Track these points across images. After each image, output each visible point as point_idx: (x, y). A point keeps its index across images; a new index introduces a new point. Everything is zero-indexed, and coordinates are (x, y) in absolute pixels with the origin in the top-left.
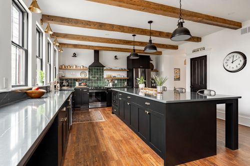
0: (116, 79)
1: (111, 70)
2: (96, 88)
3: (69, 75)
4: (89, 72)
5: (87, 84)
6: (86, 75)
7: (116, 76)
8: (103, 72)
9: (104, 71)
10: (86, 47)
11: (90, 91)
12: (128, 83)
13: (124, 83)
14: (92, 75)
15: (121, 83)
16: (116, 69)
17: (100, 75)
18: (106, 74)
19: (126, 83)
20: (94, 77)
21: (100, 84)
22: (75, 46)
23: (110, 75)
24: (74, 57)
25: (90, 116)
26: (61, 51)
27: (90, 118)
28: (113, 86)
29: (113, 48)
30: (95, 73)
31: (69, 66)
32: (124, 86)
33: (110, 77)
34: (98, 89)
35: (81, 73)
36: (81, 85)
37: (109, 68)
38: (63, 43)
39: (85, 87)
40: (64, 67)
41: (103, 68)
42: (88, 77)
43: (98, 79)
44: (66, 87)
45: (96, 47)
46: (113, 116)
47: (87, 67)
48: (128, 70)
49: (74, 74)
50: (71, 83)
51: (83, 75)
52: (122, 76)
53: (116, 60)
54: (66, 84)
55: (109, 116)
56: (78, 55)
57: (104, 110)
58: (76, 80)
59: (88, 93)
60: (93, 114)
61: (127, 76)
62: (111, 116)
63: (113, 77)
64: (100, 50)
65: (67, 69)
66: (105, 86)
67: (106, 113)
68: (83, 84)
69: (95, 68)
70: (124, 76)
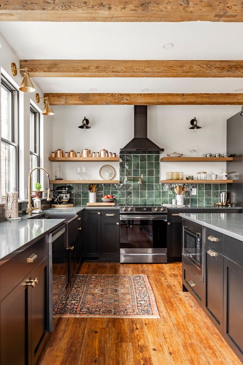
0: (194, 185)
1: (180, 159)
2: (139, 210)
3: (73, 175)
4: (122, 165)
5: (117, 197)
6: (113, 175)
7: (195, 176)
9: (162, 164)
10: (110, 99)
11: (122, 217)
12: (229, 196)
13: (217, 195)
14: (129, 174)
15: (208, 194)
16: (194, 155)
17: (151, 173)
18: (167, 171)
19: (223, 197)
20: (135, 180)
21: (151, 198)
22: (86, 98)
23: (178, 174)
24: (85, 129)
25: (117, 293)
26: (48, 111)
27: (116, 301)
28: (184, 206)
29: (185, 97)
30: (138, 168)
31: (71, 153)
32: (219, 206)
33: (179, 179)
34: (145, 211)
35: (101, 169)
36: (102, 201)
37: (175, 153)
38: (56, 94)
39: (111, 206)
40: (60, 156)
41: (159, 153)
42: (119, 179)
43: (145, 185)
44: (65, 205)
45: (139, 96)
46: (184, 299)
47: (115, 154)
48: (231, 159)
49: (84, 172)
50: (78, 195)
51: (108, 174)
52: (211, 175)
53: (196, 130)
54: (65, 197)
55: (172, 300)
56: (94, 123)
57: (161, 272)
58: (90, 189)
59: (118, 223)
60: (127, 286)
61: (226, 176)
62: (180, 299)
63: (185, 179)
64: (148, 103)
65: (67, 159)
66: (164, 205)
67: (165, 284)
68: (105, 197)
69: (138, 156)
70: (217, 176)
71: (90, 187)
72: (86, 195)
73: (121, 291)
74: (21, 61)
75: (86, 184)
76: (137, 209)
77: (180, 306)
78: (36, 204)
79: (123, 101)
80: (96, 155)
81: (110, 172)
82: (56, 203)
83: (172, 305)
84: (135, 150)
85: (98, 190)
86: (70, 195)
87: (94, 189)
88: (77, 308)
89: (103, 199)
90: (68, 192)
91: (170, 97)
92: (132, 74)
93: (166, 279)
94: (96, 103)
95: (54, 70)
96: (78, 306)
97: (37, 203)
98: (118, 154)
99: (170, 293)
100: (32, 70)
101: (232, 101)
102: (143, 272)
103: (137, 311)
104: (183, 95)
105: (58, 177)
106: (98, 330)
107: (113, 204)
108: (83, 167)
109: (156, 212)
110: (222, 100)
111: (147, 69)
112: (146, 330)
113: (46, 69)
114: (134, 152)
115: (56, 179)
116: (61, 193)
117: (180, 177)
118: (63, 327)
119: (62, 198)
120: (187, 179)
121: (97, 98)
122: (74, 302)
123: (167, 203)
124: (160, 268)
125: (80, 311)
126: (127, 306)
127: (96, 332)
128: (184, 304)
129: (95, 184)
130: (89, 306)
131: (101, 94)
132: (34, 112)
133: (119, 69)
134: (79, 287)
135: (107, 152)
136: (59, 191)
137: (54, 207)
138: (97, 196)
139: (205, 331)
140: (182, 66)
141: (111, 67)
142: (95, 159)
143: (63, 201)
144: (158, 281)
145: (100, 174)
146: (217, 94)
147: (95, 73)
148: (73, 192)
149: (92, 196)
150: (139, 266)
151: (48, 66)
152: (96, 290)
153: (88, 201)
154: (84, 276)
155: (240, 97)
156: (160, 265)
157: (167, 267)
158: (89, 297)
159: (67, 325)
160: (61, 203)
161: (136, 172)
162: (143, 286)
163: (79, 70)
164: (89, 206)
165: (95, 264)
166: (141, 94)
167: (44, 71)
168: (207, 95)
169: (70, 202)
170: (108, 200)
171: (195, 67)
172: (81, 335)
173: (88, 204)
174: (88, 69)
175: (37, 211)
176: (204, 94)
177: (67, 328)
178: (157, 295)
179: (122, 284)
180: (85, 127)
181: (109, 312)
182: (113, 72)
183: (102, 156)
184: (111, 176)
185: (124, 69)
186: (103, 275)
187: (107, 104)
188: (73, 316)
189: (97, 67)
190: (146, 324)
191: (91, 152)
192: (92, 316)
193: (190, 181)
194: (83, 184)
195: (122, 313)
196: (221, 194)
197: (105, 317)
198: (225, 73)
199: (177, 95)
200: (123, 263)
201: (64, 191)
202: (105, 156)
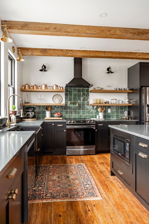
0: (109, 107)
1: (101, 91)
2: (78, 122)
3: (36, 100)
4: (66, 95)
5: (64, 114)
6: (61, 100)
7: (110, 101)
8: (88, 95)
9: (90, 94)
10: (60, 53)
11: (68, 127)
12: (129, 114)
13: (122, 113)
14: (70, 100)
15: (117, 112)
16: (109, 89)
17: (84, 100)
18: (93, 98)
20: (74, 104)
21: (83, 115)
22: (45, 52)
23: (100, 100)
24: (43, 72)
25: (69, 179)
26: (20, 58)
27: (69, 186)
28: (104, 119)
29: (106, 53)
30: (76, 96)
31: (35, 86)
32: (124, 119)
33: (100, 103)
34: (82, 123)
35: (53, 97)
36: (54, 117)
37: (98, 87)
38: (26, 48)
39: (60, 119)
40: (28, 88)
41: (89, 88)
42: (64, 103)
43: (80, 107)
44: (31, 119)
45: (78, 52)
46: (114, 182)
47: (62, 87)
48: (131, 91)
49: (43, 98)
50: (39, 113)
51: (58, 100)
52: (119, 101)
53: (110, 74)
54: (31, 114)
55: (106, 183)
56: (49, 68)
57: (93, 161)
58: (47, 109)
59: (65, 131)
60: (74, 173)
61: (128, 101)
62: (111, 182)
63: (104, 103)
64: (84, 56)
65: (32, 90)
66: (92, 119)
67: (98, 170)
68: (56, 114)
69: (76, 89)
70: (122, 101)
71: (47, 108)
72: (44, 113)
73: (72, 177)
74: (2, 21)
75: (44, 106)
76: (77, 121)
77: (112, 187)
79: (68, 54)
80: (51, 88)
81: (59, 98)
82: (25, 118)
83: (107, 187)
84: (75, 85)
85: (52, 110)
86: (34, 113)
87: (49, 109)
88: (43, 194)
89: (55, 115)
90: (33, 111)
91: (97, 53)
92: (77, 34)
93: (97, 166)
94: (51, 55)
95: (25, 28)
96: (43, 192)
97: (14, 119)
98: (64, 88)
99: (103, 178)
100: (10, 28)
101: (133, 57)
102: (82, 161)
103: (85, 193)
104: (105, 52)
105: (26, 102)
106: (61, 214)
107: (61, 118)
108: (42, 95)
109: (88, 123)
110: (127, 56)
111: (87, 32)
112: (96, 211)
113: (20, 28)
114: (74, 87)
115: (25, 103)
116: (28, 111)
117: (102, 102)
118: (35, 212)
119: (29, 115)
120: (105, 103)
121: (52, 51)
122: (40, 188)
123: (93, 117)
124: (91, 158)
125: (46, 197)
126: (78, 190)
127: (60, 216)
128: (115, 185)
129: (49, 106)
130: (51, 191)
131: (54, 49)
132: (11, 59)
133: (69, 30)
134: (43, 175)
135: (57, 86)
136: (27, 110)
137: (24, 120)
138: (51, 113)
139: (136, 209)
140: (109, 31)
141: (64, 29)
142: (50, 90)
143: (30, 116)
144: (93, 168)
145: (53, 99)
146: (124, 52)
147: (53, 32)
148: (36, 110)
149: (48, 114)
150: (79, 157)
151: (21, 25)
152: (55, 177)
153: (45, 116)
154: (45, 166)
155: (138, 55)
156: (91, 156)
157: (96, 157)
158: (51, 183)
159: (37, 210)
160: (28, 118)
161: (75, 98)
162: (84, 172)
163: (42, 29)
165: (51, 156)
166: (79, 51)
167: (18, 29)
168: (119, 53)
169: (34, 117)
170: (58, 116)
171: (118, 32)
172: (49, 220)
173: (45, 118)
174: (49, 29)
175: (14, 125)
176: (117, 52)
177: (38, 213)
178: (95, 179)
179: (71, 171)
180: (43, 70)
181: (66, 196)
182: (65, 32)
183: (54, 88)
184: (60, 101)
185: (73, 31)
186: (57, 165)
187: (58, 56)
188: (41, 201)
189: (55, 28)
190: (94, 206)
191: (48, 86)
192: (55, 200)
193: (107, 105)
194: (42, 106)
195: (76, 196)
196: (125, 112)
197: (64, 201)
198: (136, 36)
199: (101, 52)
200: (68, 156)
201: (30, 110)
202: (56, 88)
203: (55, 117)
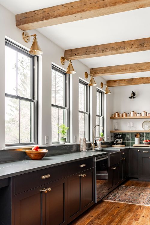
26: (107, 92)
31: (124, 114)
40: (117, 116)
44: (119, 146)
50: (129, 140)
51: (147, 127)
54: (120, 141)
58: (136, 136)
68: (145, 141)
71: (136, 135)
72: (134, 140)
74: (90, 69)
75: (133, 133)
78: (98, 145)
80: (139, 115)
81: (149, 125)
82: (115, 145)
85: (141, 136)
86: (123, 140)
87: (138, 136)
89: (143, 142)
90: (122, 138)
95: (107, 72)
96: (115, 198)
100: (96, 73)
105: (116, 129)
108: (131, 123)
113: (103, 72)
115: (115, 130)
116: (117, 138)
119: (118, 141)
121: (137, 80)
122: (114, 196)
125: (115, 200)
126: (141, 201)
127: (119, 208)
130: (121, 198)
132: (101, 93)
133: (143, 68)
135: (146, 113)
136: (117, 137)
137: (113, 146)
138: (140, 140)
141: (138, 67)
142: (138, 117)
143: (119, 143)
145: (142, 127)
147: (129, 71)
148: (126, 138)
149: (137, 140)
151: (104, 70)
152: (129, 193)
154: (126, 187)
160: (117, 144)
163: (120, 70)
164: (134, 146)
167: (102, 73)
169: (123, 143)
170: (146, 143)
173: (134, 145)
174: (125, 69)
180: (132, 98)
182: (139, 70)
183: (143, 115)
185: (146, 68)
188: (111, 201)
189: (130, 68)
191: (136, 113)
201: (119, 137)
202: (145, 115)
203: (144, 144)
